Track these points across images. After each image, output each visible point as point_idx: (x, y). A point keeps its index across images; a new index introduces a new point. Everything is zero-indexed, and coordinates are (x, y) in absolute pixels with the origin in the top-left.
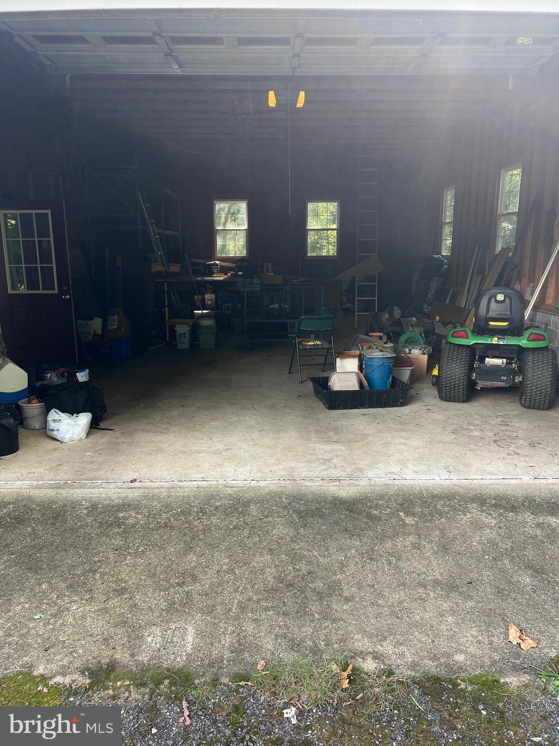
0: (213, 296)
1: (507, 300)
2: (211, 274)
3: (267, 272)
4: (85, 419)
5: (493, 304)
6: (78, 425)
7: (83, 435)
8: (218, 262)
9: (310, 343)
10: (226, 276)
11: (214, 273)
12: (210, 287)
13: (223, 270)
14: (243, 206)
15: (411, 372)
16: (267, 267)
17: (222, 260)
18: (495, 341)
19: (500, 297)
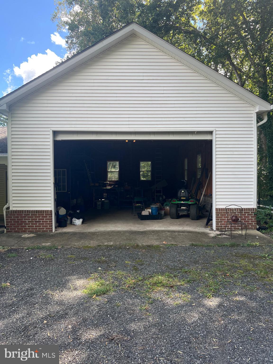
0: (106, 194)
1: (185, 192)
2: (106, 187)
3: (126, 185)
4: (81, 220)
5: (181, 193)
6: (80, 221)
7: (81, 224)
8: (108, 182)
9: (137, 205)
10: (111, 187)
11: (107, 186)
12: (105, 191)
13: (110, 185)
14: (118, 163)
15: (164, 212)
16: (126, 184)
17: (109, 181)
18: (182, 202)
19: (183, 191)
